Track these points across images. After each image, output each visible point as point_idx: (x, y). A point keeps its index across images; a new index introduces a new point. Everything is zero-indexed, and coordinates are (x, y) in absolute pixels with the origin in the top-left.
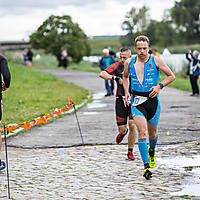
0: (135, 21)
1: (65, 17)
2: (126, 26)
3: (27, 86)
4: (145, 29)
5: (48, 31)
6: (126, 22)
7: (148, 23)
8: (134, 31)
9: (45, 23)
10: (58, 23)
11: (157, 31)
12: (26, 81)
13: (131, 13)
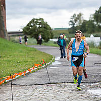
0: (76, 21)
1: (40, 19)
2: (71, 23)
3: (22, 54)
4: (81, 24)
5: (32, 26)
6: (71, 21)
7: (82, 21)
8: (75, 26)
9: (30, 22)
10: (36, 22)
11: (87, 25)
12: (21, 52)
13: (73, 16)
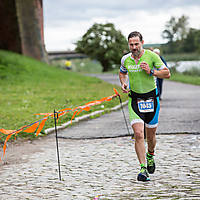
0: (175, 30)
1: (108, 25)
3: (73, 87)
4: (185, 37)
5: (91, 38)
6: (166, 31)
7: (188, 31)
8: (174, 39)
9: (90, 31)
10: (101, 30)
11: (196, 39)
12: (72, 84)
13: (171, 22)
